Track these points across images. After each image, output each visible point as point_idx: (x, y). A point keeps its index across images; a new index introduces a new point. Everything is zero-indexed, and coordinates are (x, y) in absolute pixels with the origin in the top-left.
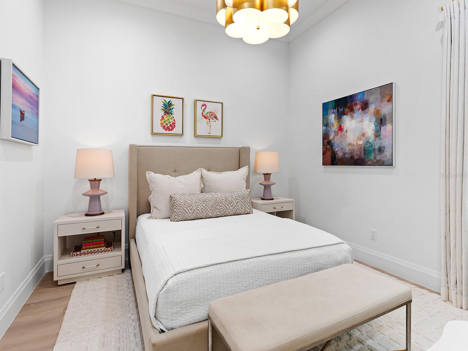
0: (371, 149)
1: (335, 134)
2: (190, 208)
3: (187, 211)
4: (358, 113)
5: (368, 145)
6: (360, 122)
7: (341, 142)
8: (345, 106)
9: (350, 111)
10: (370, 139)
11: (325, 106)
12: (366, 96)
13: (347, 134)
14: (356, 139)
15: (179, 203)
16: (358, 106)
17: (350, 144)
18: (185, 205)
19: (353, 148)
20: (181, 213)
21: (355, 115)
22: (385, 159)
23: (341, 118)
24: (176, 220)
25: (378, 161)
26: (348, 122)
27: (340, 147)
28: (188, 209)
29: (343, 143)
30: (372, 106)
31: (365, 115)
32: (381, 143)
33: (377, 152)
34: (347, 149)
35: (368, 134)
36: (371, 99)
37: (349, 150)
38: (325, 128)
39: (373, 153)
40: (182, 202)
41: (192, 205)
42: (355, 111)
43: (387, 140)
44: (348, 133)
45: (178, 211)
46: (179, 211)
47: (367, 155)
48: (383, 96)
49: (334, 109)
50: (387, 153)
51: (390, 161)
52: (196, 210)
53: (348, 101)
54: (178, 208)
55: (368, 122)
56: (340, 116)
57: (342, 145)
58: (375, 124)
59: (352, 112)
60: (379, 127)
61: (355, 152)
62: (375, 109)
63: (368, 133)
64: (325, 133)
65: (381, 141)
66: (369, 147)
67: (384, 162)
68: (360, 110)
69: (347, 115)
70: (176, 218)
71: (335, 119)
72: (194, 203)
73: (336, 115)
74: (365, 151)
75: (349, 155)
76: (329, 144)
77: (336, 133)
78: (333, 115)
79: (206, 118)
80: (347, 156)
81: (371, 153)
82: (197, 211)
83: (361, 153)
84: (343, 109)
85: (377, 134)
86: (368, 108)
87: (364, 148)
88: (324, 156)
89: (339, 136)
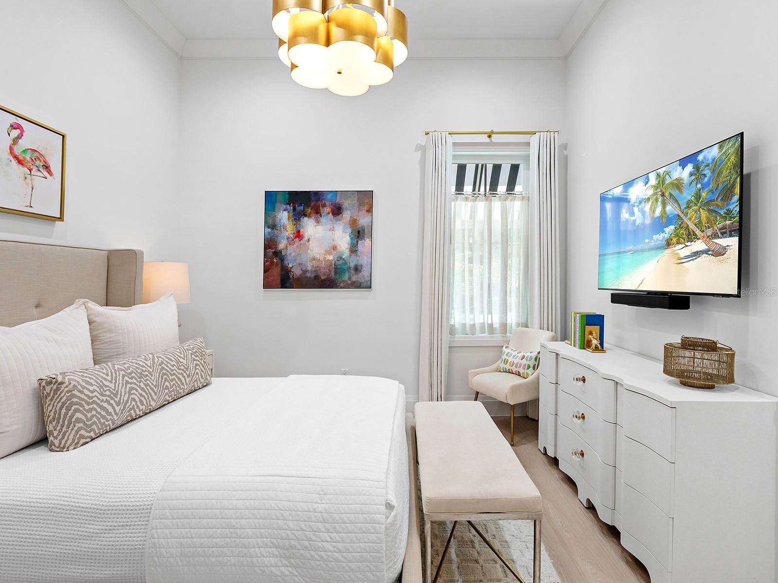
0: (345, 267)
1: (288, 242)
2: (115, 401)
3: (110, 409)
4: (327, 219)
5: (341, 262)
6: (330, 230)
7: (300, 255)
8: (307, 205)
9: (314, 213)
10: (343, 255)
11: (271, 198)
12: (338, 197)
13: (309, 245)
14: (323, 252)
15: (88, 393)
16: (327, 209)
17: (314, 259)
18: (102, 395)
19: (318, 264)
20: (97, 418)
21: (323, 220)
22: (362, 280)
23: (299, 220)
24: (82, 441)
25: (354, 282)
26: (311, 227)
27: (298, 262)
28: (111, 405)
29: (302, 256)
30: (346, 213)
31: (337, 222)
32: (358, 261)
33: (352, 272)
34: (309, 265)
35: (341, 248)
36: (346, 204)
37: (313, 266)
38: (270, 230)
39: (347, 272)
40: (94, 391)
41: (119, 392)
42: (323, 215)
43: (365, 257)
44: (310, 242)
45: (86, 416)
46: (89, 415)
47: (340, 275)
48: (361, 204)
49: (287, 204)
50: (365, 273)
51: (369, 283)
52: (129, 402)
53: (313, 198)
54: (87, 407)
55: (341, 232)
56: (297, 216)
57: (301, 259)
58: (350, 236)
59: (318, 215)
60: (356, 240)
61: (322, 270)
62: (351, 217)
63: (340, 246)
64: (271, 238)
65: (358, 258)
66: (343, 264)
67: (360, 284)
68: (331, 214)
69: (310, 217)
70: (82, 437)
71: (289, 219)
72: (121, 385)
73: (291, 214)
74: (336, 269)
75: (311, 274)
76: (276, 256)
77: (291, 242)
78: (286, 214)
79: (22, 164)
80: (308, 275)
81: (345, 273)
82: (131, 403)
83: (330, 271)
84: (302, 207)
85: (353, 250)
86: (341, 215)
87: (335, 265)
88: (267, 273)
89: (295, 246)
